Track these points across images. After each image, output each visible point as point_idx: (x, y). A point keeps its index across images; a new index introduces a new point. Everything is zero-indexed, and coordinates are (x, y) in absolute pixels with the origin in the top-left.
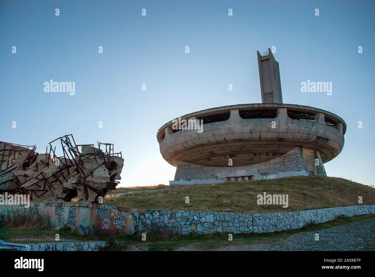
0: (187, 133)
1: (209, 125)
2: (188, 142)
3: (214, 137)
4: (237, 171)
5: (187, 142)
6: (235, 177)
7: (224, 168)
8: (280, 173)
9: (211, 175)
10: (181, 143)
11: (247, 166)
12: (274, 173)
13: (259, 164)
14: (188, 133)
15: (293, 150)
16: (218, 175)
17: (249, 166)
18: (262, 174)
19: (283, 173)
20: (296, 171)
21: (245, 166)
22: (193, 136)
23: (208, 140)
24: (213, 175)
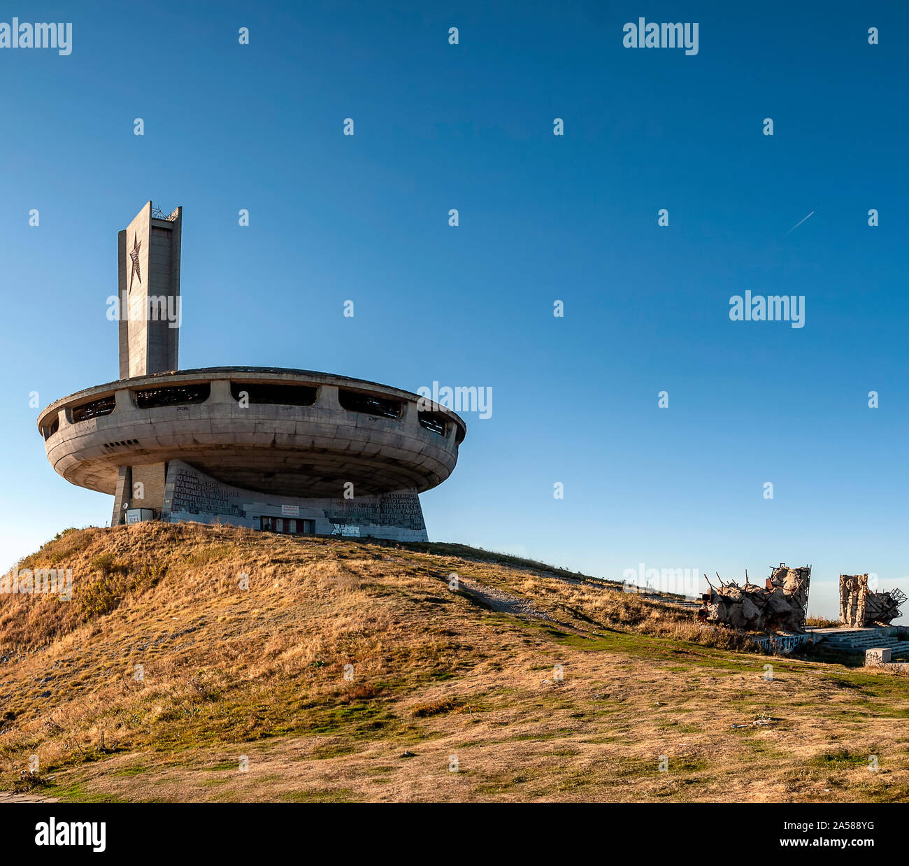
0: (310, 416)
1: (368, 418)
2: (298, 438)
3: (365, 443)
4: (283, 506)
5: (295, 434)
6: (272, 517)
7: (257, 494)
8: (372, 525)
9: (233, 506)
10: (275, 433)
11: (303, 499)
12: (358, 522)
13: (329, 499)
14: (312, 418)
15: (407, 490)
16: (245, 508)
17: (307, 499)
18: (333, 521)
19: (379, 526)
20: (406, 527)
21: (297, 499)
22: (323, 430)
23: (350, 445)
24: (237, 507)
